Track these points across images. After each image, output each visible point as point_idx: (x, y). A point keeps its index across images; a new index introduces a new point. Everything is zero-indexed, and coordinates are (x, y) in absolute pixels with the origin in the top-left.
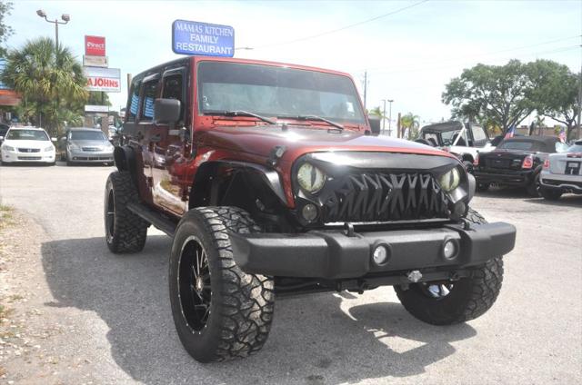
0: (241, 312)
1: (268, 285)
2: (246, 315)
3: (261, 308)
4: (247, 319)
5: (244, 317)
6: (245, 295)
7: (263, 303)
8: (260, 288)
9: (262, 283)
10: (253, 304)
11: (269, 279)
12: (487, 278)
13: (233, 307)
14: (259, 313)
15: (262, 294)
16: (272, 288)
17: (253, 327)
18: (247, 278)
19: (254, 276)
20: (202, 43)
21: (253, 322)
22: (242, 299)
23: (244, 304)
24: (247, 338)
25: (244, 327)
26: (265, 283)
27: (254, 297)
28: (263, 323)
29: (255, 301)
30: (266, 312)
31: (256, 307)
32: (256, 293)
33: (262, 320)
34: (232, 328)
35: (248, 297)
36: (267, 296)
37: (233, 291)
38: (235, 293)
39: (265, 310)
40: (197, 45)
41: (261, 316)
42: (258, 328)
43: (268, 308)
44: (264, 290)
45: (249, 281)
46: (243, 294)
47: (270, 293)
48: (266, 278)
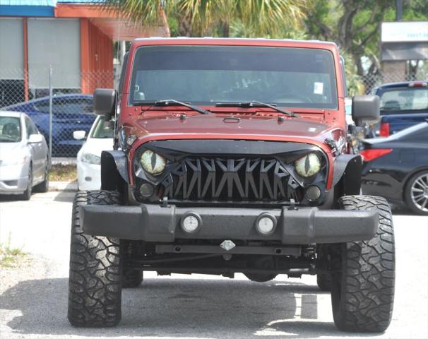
0: (88, 269)
1: (112, 250)
2: (92, 272)
3: (106, 268)
4: (93, 276)
5: (90, 274)
6: (91, 256)
7: (107, 264)
8: (105, 252)
9: (107, 247)
10: (98, 264)
11: (114, 245)
12: (363, 269)
13: (80, 264)
14: (104, 272)
15: (107, 256)
16: (116, 252)
17: (100, 285)
18: (95, 243)
19: (101, 241)
21: (99, 279)
22: (89, 258)
23: (89, 263)
24: (96, 294)
25: (92, 284)
26: (109, 248)
27: (99, 258)
28: (108, 283)
29: (100, 261)
30: (110, 273)
31: (101, 266)
32: (101, 255)
33: (108, 280)
34: (81, 283)
35: (93, 257)
36: (112, 259)
37: (81, 251)
38: (83, 252)
39: (110, 270)
41: (106, 276)
42: (105, 286)
43: (113, 269)
44: (109, 253)
45: (96, 245)
46: (90, 254)
47: (114, 256)
48: (111, 244)
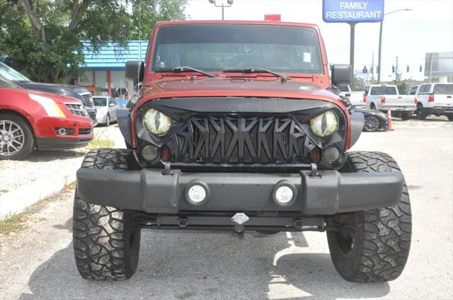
0: (90, 236)
1: (117, 215)
2: (94, 239)
3: (109, 235)
4: (96, 243)
5: (92, 240)
6: (93, 223)
7: (110, 231)
8: (108, 218)
9: (110, 213)
10: (101, 230)
11: (118, 210)
12: (382, 233)
13: (82, 231)
14: (108, 239)
15: (110, 222)
16: (121, 218)
17: (104, 251)
18: (97, 208)
19: (104, 206)
20: (352, 10)
21: (102, 246)
22: (90, 225)
23: (91, 229)
24: (101, 260)
25: (95, 250)
26: (112, 214)
27: (101, 224)
28: (113, 249)
29: (102, 228)
30: (115, 240)
31: (103, 233)
32: (104, 221)
33: (112, 246)
34: (84, 249)
35: (96, 224)
36: (115, 225)
37: (82, 217)
38: (84, 219)
39: (113, 237)
40: (346, 13)
41: (110, 242)
42: (109, 253)
43: (117, 236)
44: (112, 219)
45: (98, 211)
46: (91, 221)
47: (118, 223)
48: (115, 209)
